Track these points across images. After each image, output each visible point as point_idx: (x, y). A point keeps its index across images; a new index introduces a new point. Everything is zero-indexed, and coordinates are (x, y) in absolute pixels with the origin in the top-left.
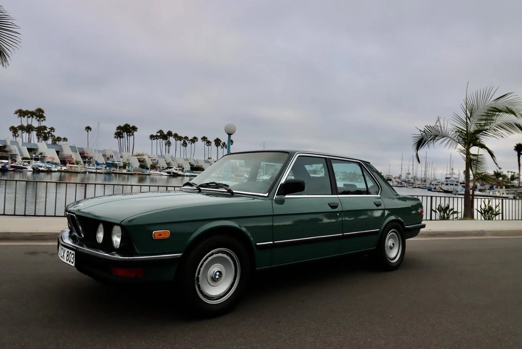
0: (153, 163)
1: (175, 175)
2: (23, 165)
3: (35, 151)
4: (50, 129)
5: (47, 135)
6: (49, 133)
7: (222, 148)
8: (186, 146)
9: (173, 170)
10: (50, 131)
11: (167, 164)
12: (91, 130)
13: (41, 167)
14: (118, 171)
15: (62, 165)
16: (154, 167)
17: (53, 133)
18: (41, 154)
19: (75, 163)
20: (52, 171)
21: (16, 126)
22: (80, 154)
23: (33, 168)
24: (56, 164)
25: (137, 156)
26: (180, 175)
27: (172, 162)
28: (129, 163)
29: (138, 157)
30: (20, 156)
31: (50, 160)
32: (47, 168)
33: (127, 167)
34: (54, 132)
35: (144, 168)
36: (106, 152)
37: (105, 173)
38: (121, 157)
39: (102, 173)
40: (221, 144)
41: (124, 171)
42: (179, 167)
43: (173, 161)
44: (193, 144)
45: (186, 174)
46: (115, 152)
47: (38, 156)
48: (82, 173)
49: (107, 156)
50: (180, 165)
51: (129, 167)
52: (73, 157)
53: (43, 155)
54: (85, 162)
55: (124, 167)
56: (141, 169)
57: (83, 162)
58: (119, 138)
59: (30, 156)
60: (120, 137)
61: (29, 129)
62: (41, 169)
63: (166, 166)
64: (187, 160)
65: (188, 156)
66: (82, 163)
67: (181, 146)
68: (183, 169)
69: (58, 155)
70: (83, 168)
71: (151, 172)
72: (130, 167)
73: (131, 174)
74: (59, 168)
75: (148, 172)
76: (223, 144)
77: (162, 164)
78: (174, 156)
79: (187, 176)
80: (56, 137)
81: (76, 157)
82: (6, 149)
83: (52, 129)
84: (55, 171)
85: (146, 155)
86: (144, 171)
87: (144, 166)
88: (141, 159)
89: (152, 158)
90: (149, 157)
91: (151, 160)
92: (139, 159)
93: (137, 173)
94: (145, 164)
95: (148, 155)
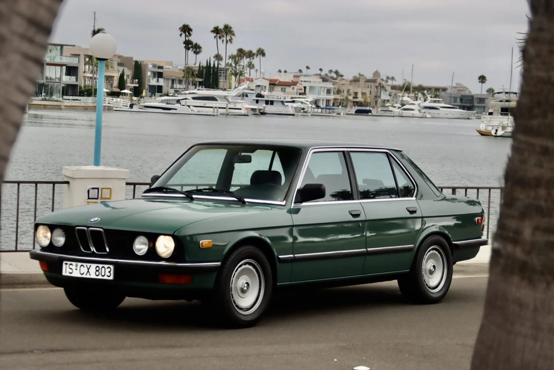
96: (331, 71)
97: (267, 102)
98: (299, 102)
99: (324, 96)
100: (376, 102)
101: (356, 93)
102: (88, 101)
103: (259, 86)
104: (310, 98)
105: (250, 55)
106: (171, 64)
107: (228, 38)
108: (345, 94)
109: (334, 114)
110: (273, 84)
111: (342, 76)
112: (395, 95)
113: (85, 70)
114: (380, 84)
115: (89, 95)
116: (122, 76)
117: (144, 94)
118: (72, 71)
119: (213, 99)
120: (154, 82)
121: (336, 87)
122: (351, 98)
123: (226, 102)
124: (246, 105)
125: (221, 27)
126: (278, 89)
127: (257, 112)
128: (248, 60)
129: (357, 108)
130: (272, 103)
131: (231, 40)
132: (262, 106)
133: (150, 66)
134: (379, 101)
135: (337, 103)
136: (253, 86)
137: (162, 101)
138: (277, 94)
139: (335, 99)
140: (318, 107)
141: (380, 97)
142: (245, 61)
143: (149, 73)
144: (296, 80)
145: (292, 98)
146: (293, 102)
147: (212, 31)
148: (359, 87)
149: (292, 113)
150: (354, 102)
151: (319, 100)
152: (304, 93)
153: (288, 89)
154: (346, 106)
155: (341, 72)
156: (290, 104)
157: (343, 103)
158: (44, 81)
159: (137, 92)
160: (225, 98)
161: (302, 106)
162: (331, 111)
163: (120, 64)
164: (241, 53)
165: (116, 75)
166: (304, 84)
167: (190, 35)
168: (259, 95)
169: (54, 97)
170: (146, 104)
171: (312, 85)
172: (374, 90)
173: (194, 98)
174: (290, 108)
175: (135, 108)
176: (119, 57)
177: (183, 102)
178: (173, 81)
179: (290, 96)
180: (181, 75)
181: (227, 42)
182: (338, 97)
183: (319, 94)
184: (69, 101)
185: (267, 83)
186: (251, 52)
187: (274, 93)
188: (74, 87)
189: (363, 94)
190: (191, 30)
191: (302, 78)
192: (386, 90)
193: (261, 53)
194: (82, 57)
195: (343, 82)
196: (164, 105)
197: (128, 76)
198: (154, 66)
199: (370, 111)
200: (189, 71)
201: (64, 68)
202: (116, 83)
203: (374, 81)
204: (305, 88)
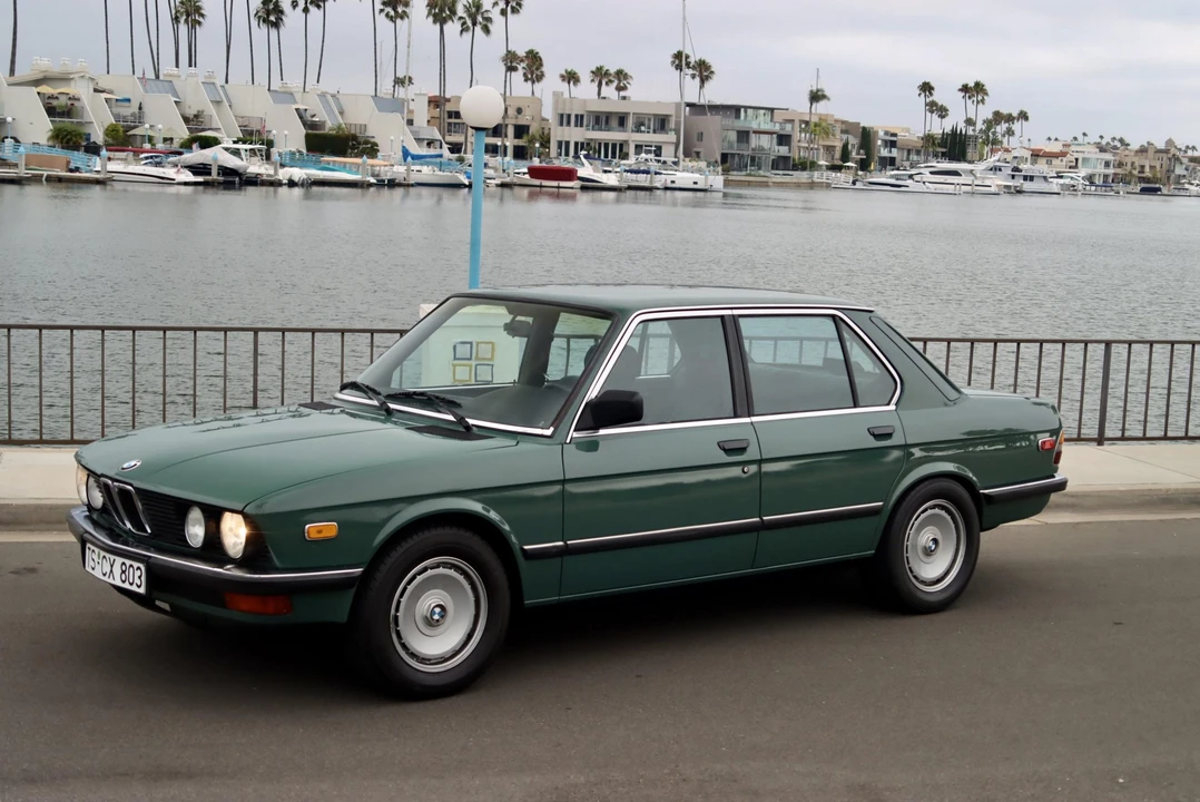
0: (117, 117)
1: (233, 180)
7: (464, 29)
8: (276, 25)
9: (218, 156)
11: (186, 120)
16: (123, 139)
25: (37, 83)
26: (254, 181)
27: (211, 110)
29: (45, 89)
35: (76, 147)
40: (460, 11)
42: (248, 135)
43: (218, 103)
44: (312, 9)
45: (284, 174)
50: (255, 126)
56: (60, 154)
63: (183, 133)
64: (285, 96)
65: (294, 82)
67: (254, 22)
68: (270, 144)
71: (111, 166)
72: (9, 142)
73: (16, 181)
75: (96, 165)
76: (467, 9)
77: (164, 121)
78: (220, 81)
79: (292, 184)
85: (82, 77)
86: (79, 164)
87: (75, 136)
88: (57, 98)
89: (111, 92)
90: (96, 90)
91: (107, 100)
92: (49, 97)
93: (45, 174)
94: (80, 124)
95: (93, 79)
96: (1114, 139)
97: (1025, 178)
98: (1068, 177)
99: (1101, 170)
100: (1169, 177)
101: (1143, 167)
102: (803, 176)
103: (1015, 158)
104: (1083, 172)
105: (1010, 118)
106: (908, 130)
107: (980, 98)
108: (1129, 168)
109: (1112, 193)
110: (1036, 155)
111: (1128, 145)
112: (1194, 169)
113: (800, 138)
114: (1174, 155)
115: (804, 169)
116: (845, 147)
117: (872, 168)
118: (784, 139)
119: (955, 173)
120: (884, 153)
121: (1117, 158)
122: (1135, 172)
123: (973, 178)
124: (997, 181)
125: (972, 84)
126: (1042, 161)
127: (1012, 190)
128: (1007, 125)
129: (1144, 185)
130: (1031, 178)
131: (983, 101)
132: (1019, 182)
133: (881, 134)
134: (1173, 176)
135: (1117, 179)
136: (1009, 157)
137: (892, 177)
138: (1041, 167)
139: (1115, 174)
140: (1092, 183)
141: (1173, 171)
142: (1003, 127)
143: (879, 142)
144: (1065, 150)
145: (1057, 173)
146: (1061, 177)
147: (961, 90)
148: (1146, 158)
149: (1056, 191)
150: (1140, 178)
151: (1094, 175)
152: (1076, 167)
153: (1056, 162)
154: (1129, 183)
155: (1127, 141)
156: (1055, 180)
157: (1125, 180)
158: (750, 152)
159: (864, 165)
160: (971, 171)
161: (1072, 182)
162: (1108, 189)
163: (843, 132)
164: (998, 117)
165: (839, 145)
166: (1076, 155)
167: (931, 94)
168: (1016, 169)
169: (761, 172)
170: (871, 180)
171: (1086, 155)
172: (1166, 162)
173: (932, 173)
174: (1055, 185)
175: (859, 185)
176: (843, 122)
177: (917, 178)
178: (909, 151)
179: (1055, 170)
180: (920, 143)
181: (978, 102)
182: (1119, 171)
183: (1095, 167)
184: (778, 177)
185: (1028, 154)
186: (1011, 115)
187: (1037, 167)
188: (786, 159)
189: (1151, 167)
190: (933, 89)
191: (1073, 148)
192: (1181, 163)
193: (1024, 116)
194: (797, 123)
195: (1127, 152)
196: (893, 181)
197: (853, 146)
198: (886, 133)
199: (1159, 189)
200: (929, 139)
201: (775, 136)
202: (838, 154)
203: (1166, 151)
204: (1077, 160)
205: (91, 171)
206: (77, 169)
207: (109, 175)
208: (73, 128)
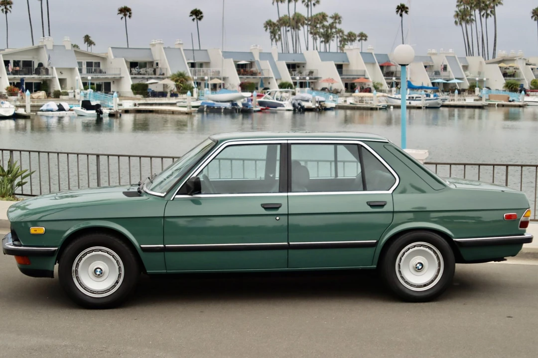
2: (277, 99)
3: (301, 68)
4: (331, 17)
5: (329, 30)
6: (331, 26)
10: (333, 23)
12: (406, 12)
13: (307, 101)
14: (457, 100)
15: (348, 94)
17: (338, 26)
18: (311, 73)
19: (373, 89)
20: (326, 109)
21: (275, 20)
22: (382, 67)
23: (294, 105)
24: (336, 92)
25: (500, 62)
28: (481, 81)
29: (502, 65)
30: (276, 80)
31: (326, 85)
32: (317, 102)
33: (477, 89)
34: (340, 23)
36: (433, 57)
37: (427, 108)
38: (466, 68)
39: (419, 108)
41: (470, 100)
46: (451, 58)
47: (304, 79)
48: (380, 109)
49: (435, 69)
51: (481, 89)
52: (368, 75)
53: (314, 76)
54: (391, 85)
55: (471, 90)
56: (506, 93)
57: (389, 83)
58: (464, 24)
59: (293, 79)
60: (467, 22)
61: (296, 22)
62: (306, 105)
66: (385, 87)
69: (341, 73)
70: (383, 98)
71: (527, 99)
72: (484, 89)
73: (480, 107)
74: (340, 101)
75: (522, 99)
80: (346, 33)
81: (375, 76)
82: (254, 69)
83: (336, 18)
84: (331, 109)
85: (520, 58)
86: (514, 98)
87: (515, 85)
88: (508, 69)
89: (534, 65)
90: (527, 64)
91: (532, 69)
92: (505, 69)
93: (497, 103)
94: (519, 80)
95: (525, 59)
205: (519, 101)
206: (513, 101)
207: (525, 103)
208: (514, 82)
